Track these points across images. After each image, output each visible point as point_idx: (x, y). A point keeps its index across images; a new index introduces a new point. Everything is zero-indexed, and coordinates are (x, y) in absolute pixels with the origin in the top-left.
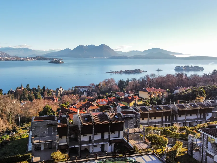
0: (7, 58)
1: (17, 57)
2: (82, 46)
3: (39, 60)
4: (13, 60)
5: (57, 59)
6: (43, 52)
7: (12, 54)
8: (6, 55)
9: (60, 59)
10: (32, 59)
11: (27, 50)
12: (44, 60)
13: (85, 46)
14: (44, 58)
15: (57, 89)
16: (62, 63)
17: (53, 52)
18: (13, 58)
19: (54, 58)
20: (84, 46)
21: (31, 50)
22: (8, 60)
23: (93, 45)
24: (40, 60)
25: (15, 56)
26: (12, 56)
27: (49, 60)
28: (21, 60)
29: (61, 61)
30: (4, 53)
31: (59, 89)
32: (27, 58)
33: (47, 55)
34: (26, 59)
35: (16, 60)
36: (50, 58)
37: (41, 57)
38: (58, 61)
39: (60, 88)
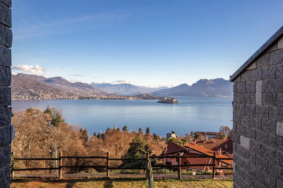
0: (104, 97)
1: (116, 95)
2: (206, 81)
3: (144, 99)
4: (110, 99)
5: (169, 98)
6: (150, 89)
7: (110, 91)
8: (103, 93)
9: (173, 99)
10: (135, 97)
11: (129, 86)
12: (152, 99)
13: (210, 79)
14: (151, 97)
15: (167, 135)
16: (177, 103)
17: (164, 88)
18: (110, 97)
19: (165, 97)
20: (208, 80)
21: (134, 87)
22: (105, 99)
23: (221, 78)
24: (146, 99)
25: (114, 94)
26: (110, 95)
27: (159, 99)
28: (120, 99)
29: (174, 100)
30: (100, 90)
31: (170, 135)
32: (128, 96)
33: (155, 93)
34: (128, 98)
35: (115, 99)
36: (159, 97)
37: (148, 95)
38: (170, 100)
39: (173, 133)
